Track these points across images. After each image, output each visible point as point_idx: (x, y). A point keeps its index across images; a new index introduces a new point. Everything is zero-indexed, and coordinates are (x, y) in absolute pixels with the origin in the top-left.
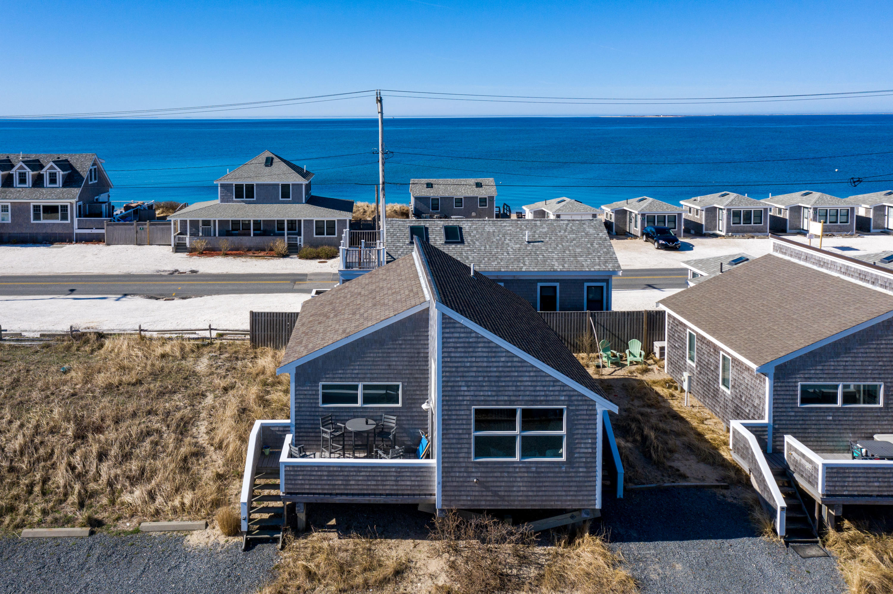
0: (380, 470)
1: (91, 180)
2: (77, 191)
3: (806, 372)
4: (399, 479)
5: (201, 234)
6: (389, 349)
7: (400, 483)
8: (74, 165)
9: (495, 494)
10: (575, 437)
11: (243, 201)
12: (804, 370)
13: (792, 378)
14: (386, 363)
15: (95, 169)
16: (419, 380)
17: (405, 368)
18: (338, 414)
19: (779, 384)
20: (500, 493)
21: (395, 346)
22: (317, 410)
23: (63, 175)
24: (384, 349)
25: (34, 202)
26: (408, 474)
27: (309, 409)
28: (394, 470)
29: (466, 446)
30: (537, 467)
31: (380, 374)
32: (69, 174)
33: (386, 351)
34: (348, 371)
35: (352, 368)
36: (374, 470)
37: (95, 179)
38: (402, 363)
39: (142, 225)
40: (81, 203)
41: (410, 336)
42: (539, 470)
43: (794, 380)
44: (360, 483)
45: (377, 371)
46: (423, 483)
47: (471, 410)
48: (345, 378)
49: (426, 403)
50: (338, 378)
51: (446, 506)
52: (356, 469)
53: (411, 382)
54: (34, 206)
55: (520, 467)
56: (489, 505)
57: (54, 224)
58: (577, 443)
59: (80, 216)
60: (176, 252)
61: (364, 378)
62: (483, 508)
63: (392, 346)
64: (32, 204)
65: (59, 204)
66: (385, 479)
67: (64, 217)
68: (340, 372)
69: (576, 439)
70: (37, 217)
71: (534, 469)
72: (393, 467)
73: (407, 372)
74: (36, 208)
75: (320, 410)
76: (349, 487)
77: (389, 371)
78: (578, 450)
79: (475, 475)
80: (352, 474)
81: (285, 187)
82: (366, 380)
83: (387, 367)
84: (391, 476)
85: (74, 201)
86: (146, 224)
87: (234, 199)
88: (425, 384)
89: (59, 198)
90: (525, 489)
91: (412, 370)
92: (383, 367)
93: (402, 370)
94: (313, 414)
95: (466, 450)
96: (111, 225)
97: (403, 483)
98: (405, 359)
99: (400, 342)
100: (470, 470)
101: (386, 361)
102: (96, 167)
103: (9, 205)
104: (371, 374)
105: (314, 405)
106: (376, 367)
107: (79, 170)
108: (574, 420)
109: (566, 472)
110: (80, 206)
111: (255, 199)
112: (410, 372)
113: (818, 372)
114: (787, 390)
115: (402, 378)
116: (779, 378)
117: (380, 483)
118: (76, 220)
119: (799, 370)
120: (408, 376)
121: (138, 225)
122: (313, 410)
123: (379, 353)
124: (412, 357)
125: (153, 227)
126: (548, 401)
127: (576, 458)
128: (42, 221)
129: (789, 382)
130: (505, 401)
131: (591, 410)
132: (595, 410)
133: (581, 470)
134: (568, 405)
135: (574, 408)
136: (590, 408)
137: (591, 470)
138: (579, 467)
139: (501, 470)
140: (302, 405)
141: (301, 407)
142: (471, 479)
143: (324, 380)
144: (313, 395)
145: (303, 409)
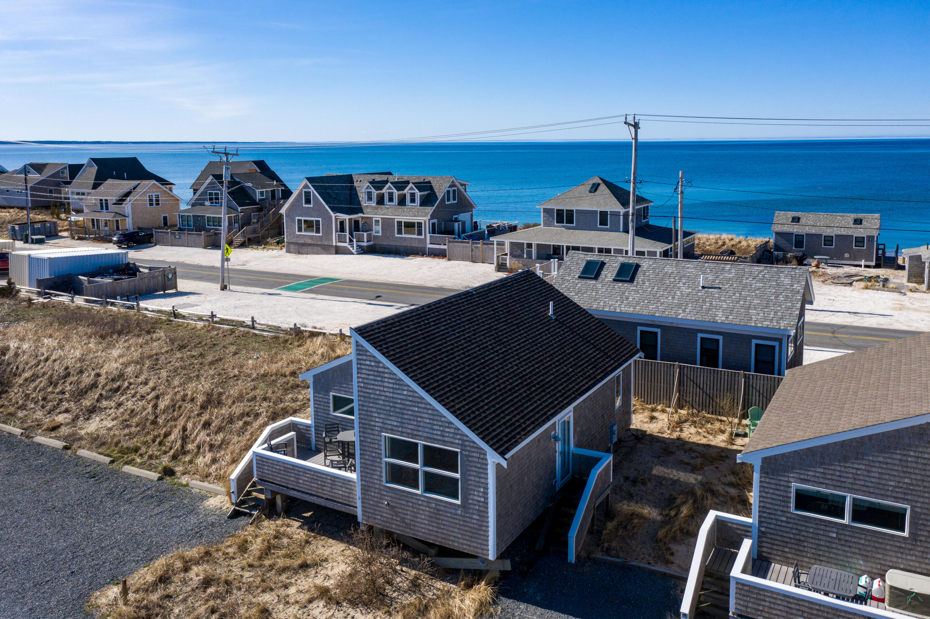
1: (448, 200)
2: (430, 210)
3: (803, 472)
5: (525, 256)
7: (334, 491)
8: (433, 186)
9: (403, 520)
10: (469, 482)
11: (563, 226)
12: (800, 469)
13: (784, 476)
15: (454, 191)
18: (344, 423)
19: (767, 480)
20: (406, 521)
22: (329, 416)
25: (398, 218)
26: (340, 484)
27: (324, 415)
29: (379, 469)
30: (436, 504)
32: (428, 195)
37: (454, 199)
39: (477, 243)
40: (435, 221)
42: (438, 507)
43: (786, 479)
46: (351, 496)
47: (381, 436)
50: (342, 390)
51: (366, 521)
54: (398, 222)
55: (422, 501)
56: (399, 530)
57: (412, 238)
58: (471, 489)
59: (434, 232)
60: (499, 271)
62: (394, 531)
64: (396, 220)
65: (416, 221)
67: (420, 233)
69: (471, 485)
70: (400, 232)
71: (433, 506)
74: (399, 223)
75: (331, 417)
78: (471, 497)
79: (386, 498)
81: (604, 215)
85: (427, 218)
86: (479, 243)
87: (556, 224)
89: (415, 216)
90: (427, 522)
94: (326, 419)
95: (378, 473)
96: (453, 242)
97: (336, 491)
100: (383, 493)
102: (456, 188)
103: (380, 219)
105: (327, 412)
107: (436, 191)
108: (467, 465)
109: (461, 515)
110: (433, 224)
111: (574, 225)
113: (817, 475)
114: (778, 490)
116: (767, 473)
117: (320, 487)
118: (428, 236)
119: (793, 468)
121: (473, 243)
122: (327, 416)
125: (485, 246)
126: (444, 441)
127: (470, 504)
128: (404, 236)
129: (779, 480)
130: (409, 434)
131: (483, 459)
132: (486, 460)
133: (475, 517)
134: (462, 450)
135: (467, 453)
136: (482, 456)
137: (483, 519)
138: (473, 514)
139: (406, 499)
140: (319, 410)
141: (318, 412)
142: (383, 501)
143: (333, 391)
144: (326, 403)
145: (320, 414)
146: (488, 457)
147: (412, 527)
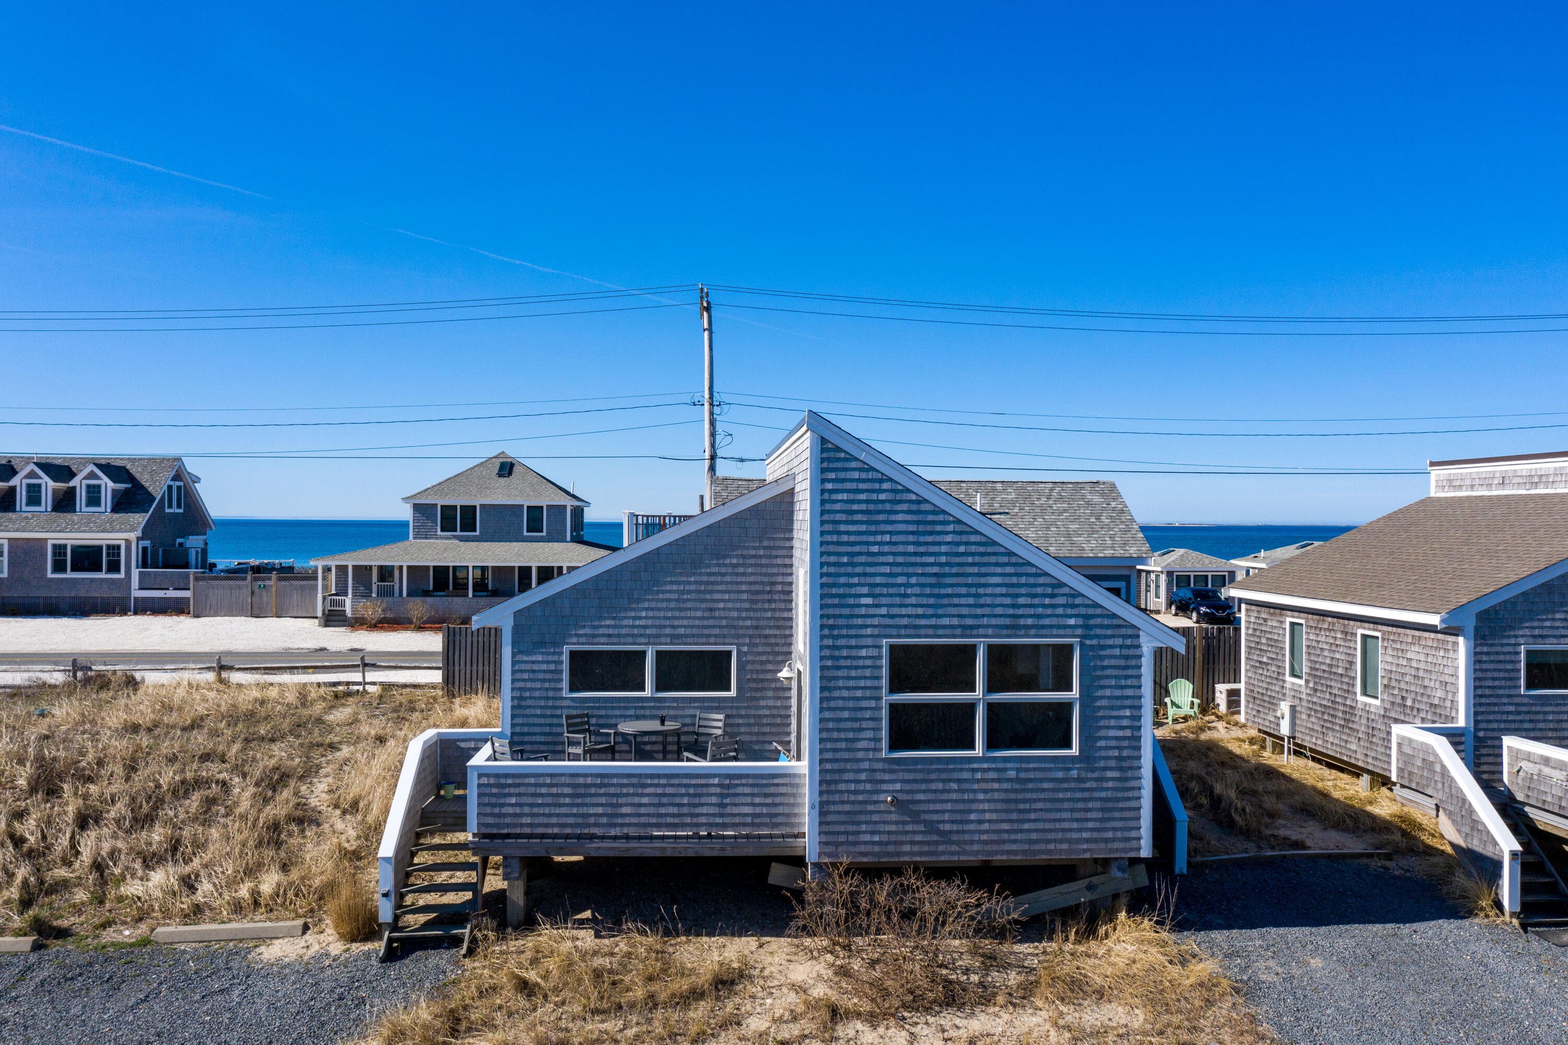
0: (685, 781)
1: (170, 506)
2: (140, 519)
3: (1536, 624)
4: (728, 801)
5: (374, 596)
6: (710, 574)
7: (729, 810)
8: (137, 476)
9: (931, 828)
10: (1098, 704)
11: (455, 537)
12: (1532, 620)
13: (1509, 637)
14: (704, 605)
15: (179, 488)
16: (772, 640)
17: (744, 614)
18: (602, 712)
19: (1485, 649)
20: (941, 827)
21: (724, 570)
22: (558, 703)
23: (114, 492)
24: (701, 574)
25: (55, 539)
26: (749, 790)
27: (542, 703)
28: (716, 781)
29: (871, 724)
30: (1018, 770)
31: (692, 627)
32: (125, 489)
33: (705, 578)
34: (625, 622)
35: (633, 614)
36: (674, 781)
37: (179, 506)
38: (738, 605)
39: (263, 579)
40: (147, 543)
41: (755, 548)
42: (1022, 775)
43: (1513, 641)
44: (643, 810)
45: (685, 622)
46: (780, 810)
47: (880, 647)
48: (619, 635)
49: (786, 669)
50: (603, 635)
51: (829, 855)
52: (635, 781)
53: (756, 645)
54: (55, 546)
55: (984, 770)
56: (920, 854)
57: (92, 580)
58: (1103, 717)
59: (145, 565)
60: (326, 626)
61: (658, 636)
62: (906, 859)
63: (716, 570)
64: (51, 542)
65: (105, 542)
66: (697, 801)
67: (114, 567)
68: (608, 622)
69: (1100, 708)
70: (59, 568)
71: (1012, 774)
72: (715, 776)
73: (748, 623)
74: (60, 548)
75: (565, 703)
76: (620, 821)
77: (711, 622)
78: (1102, 733)
79: (890, 787)
80: (625, 791)
81: (535, 513)
82: (663, 640)
83: (707, 614)
84: (711, 795)
85: (132, 536)
86: (270, 579)
87: (439, 533)
88: (785, 649)
89: (105, 532)
90: (994, 816)
91: (758, 619)
92: (699, 614)
93: (738, 618)
94: (549, 712)
95: (869, 734)
97: (737, 809)
98: (745, 596)
99: (734, 561)
100: (878, 776)
101: (706, 601)
102: (181, 484)
103: (5, 542)
104: (673, 627)
105: (551, 694)
106: (683, 614)
107: (146, 485)
108: (1095, 668)
109: (1080, 780)
110: (145, 549)
111: (478, 533)
112: (755, 623)
113: (1558, 624)
114: (1500, 662)
115: (738, 636)
116: (1484, 637)
117: (685, 810)
118: (135, 573)
119: (1522, 620)
120: (751, 632)
121: (255, 579)
122: (550, 703)
123: (689, 583)
124: (758, 592)
125: (283, 583)
126: (1041, 627)
127: (1101, 748)
128: (70, 575)
129: (1503, 645)
130: (953, 627)
131: (1129, 647)
132: (1138, 646)
133: (1110, 774)
134: (1083, 637)
135: (1094, 642)
136: (1129, 642)
137: (1129, 774)
138: (1106, 769)
139: (944, 776)
140: (527, 694)
141: (525, 699)
142: (882, 797)
143: (574, 640)
144: (551, 672)
145: (529, 702)
146: (1143, 639)
147: (955, 837)
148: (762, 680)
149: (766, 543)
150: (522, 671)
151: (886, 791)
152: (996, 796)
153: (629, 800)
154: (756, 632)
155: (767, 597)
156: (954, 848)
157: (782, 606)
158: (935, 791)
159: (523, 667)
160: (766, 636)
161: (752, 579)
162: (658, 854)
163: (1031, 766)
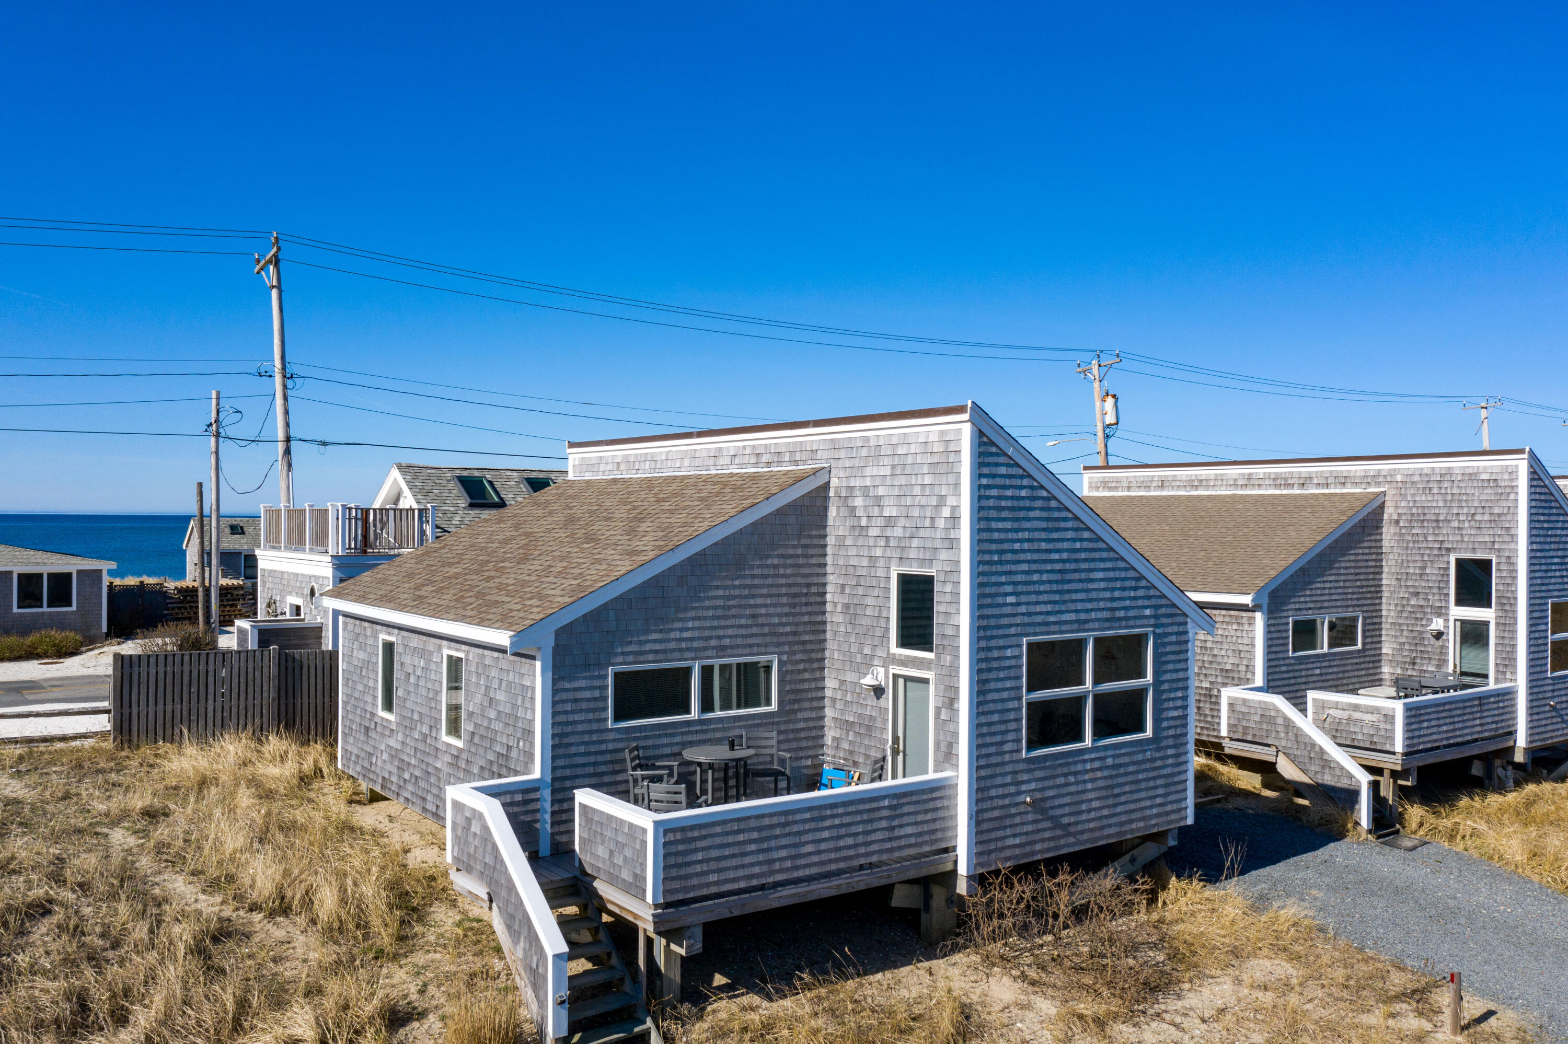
3: (1297, 600)
4: (896, 823)
6: (753, 577)
7: (897, 833)
9: (1057, 823)
10: (1163, 688)
12: (1295, 597)
13: (1284, 611)
14: (748, 612)
16: (809, 647)
17: (784, 620)
18: (650, 742)
21: (766, 571)
22: (604, 737)
24: (745, 577)
27: (586, 738)
28: (886, 803)
29: (1015, 725)
30: (1114, 756)
31: (736, 636)
33: (748, 582)
34: (673, 635)
35: (680, 625)
38: (779, 610)
41: (794, 547)
42: (1117, 761)
43: (1286, 614)
44: (823, 846)
45: (729, 632)
46: (937, 825)
47: (1020, 646)
48: (665, 651)
49: (869, 676)
50: (650, 652)
51: (982, 865)
53: (794, 653)
55: (1095, 760)
58: (1166, 700)
61: (705, 649)
63: (758, 571)
66: (870, 827)
68: (655, 636)
69: (1164, 691)
73: (788, 629)
75: (611, 736)
76: (802, 862)
77: (754, 630)
78: (1166, 714)
79: (1028, 787)
82: (709, 653)
83: (750, 622)
84: (881, 819)
88: (819, 656)
91: (797, 624)
92: (743, 621)
93: (779, 624)
94: (593, 748)
95: (1013, 736)
97: (902, 831)
98: (785, 600)
99: (776, 561)
100: (1020, 777)
101: (751, 606)
104: (719, 638)
105: (595, 726)
106: (728, 622)
108: (1161, 654)
112: (794, 629)
113: (1307, 599)
114: (1280, 631)
115: (779, 644)
116: (1272, 612)
117: (860, 839)
119: (1290, 598)
120: (790, 638)
122: (594, 738)
123: (734, 587)
124: (796, 595)
126: (1128, 619)
127: (1164, 729)
129: (1281, 618)
130: (1071, 622)
131: (1181, 633)
132: (1186, 632)
133: (1169, 752)
134: (1154, 626)
135: (1161, 630)
139: (1065, 770)
140: (570, 729)
141: (567, 735)
142: (1021, 799)
143: (620, 659)
144: (595, 699)
145: (572, 739)
148: (799, 691)
149: (804, 541)
150: (563, 702)
151: (1024, 792)
152: (1100, 784)
153: (809, 837)
154: (796, 638)
155: (803, 600)
156: (1072, 840)
157: (817, 609)
158: (1059, 786)
159: (564, 696)
160: (804, 643)
161: (791, 581)
162: (833, 893)
163: (1123, 751)
